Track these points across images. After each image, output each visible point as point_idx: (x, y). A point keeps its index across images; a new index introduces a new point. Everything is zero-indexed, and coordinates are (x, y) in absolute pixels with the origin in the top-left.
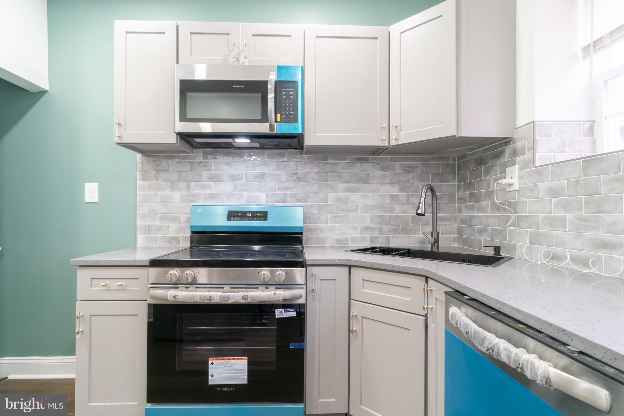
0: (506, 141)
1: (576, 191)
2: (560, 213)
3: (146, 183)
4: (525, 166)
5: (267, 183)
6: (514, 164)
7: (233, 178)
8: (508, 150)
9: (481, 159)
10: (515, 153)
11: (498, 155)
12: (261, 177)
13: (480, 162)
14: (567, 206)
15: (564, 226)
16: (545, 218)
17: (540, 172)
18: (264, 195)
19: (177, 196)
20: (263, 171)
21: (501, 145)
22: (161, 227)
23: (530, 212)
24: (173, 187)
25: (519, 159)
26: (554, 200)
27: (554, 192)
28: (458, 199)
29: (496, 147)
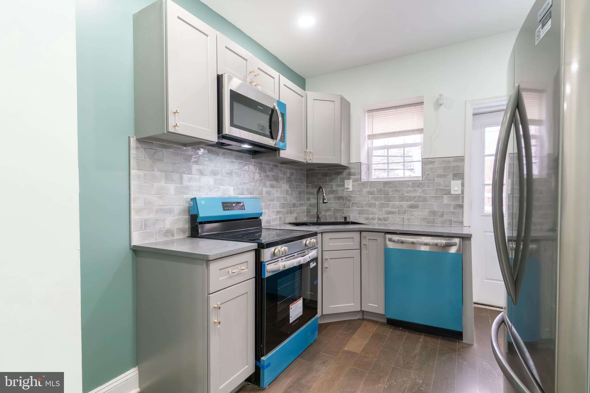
0: (345, 168)
1: (380, 193)
2: (373, 202)
3: (142, 173)
4: (355, 181)
5: (234, 179)
6: (350, 179)
7: (214, 173)
8: (346, 172)
9: (326, 173)
10: (350, 174)
11: (339, 173)
12: (230, 174)
13: (325, 175)
14: (376, 199)
15: (375, 207)
16: (366, 203)
17: (364, 184)
18: (232, 188)
19: (172, 187)
20: (231, 168)
21: (340, 169)
22: (157, 220)
23: (358, 201)
24: (168, 179)
25: (352, 177)
26: (370, 196)
27: (370, 193)
28: (307, 193)
29: (337, 169)
